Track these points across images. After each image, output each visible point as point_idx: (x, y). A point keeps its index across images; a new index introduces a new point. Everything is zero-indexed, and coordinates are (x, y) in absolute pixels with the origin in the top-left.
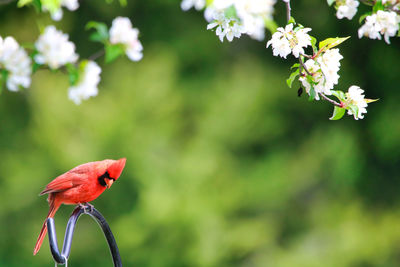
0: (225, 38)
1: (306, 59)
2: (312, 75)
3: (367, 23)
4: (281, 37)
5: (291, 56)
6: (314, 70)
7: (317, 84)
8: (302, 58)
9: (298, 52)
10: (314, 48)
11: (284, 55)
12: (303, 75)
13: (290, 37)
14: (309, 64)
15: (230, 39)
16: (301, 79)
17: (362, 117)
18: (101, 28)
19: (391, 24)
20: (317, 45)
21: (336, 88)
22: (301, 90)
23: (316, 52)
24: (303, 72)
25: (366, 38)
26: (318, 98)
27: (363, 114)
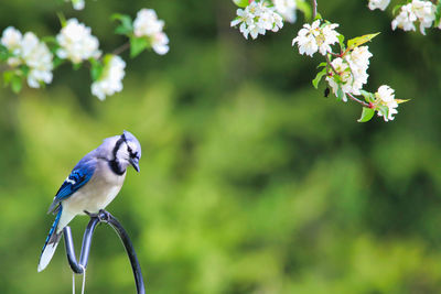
0: (249, 35)
1: (333, 57)
2: (339, 74)
3: (402, 14)
4: (308, 34)
5: (318, 54)
6: (342, 69)
7: (344, 83)
8: (329, 56)
9: (325, 49)
10: (342, 45)
11: (310, 53)
12: (330, 75)
13: (317, 34)
14: (337, 63)
15: (255, 36)
16: (328, 79)
17: (392, 119)
18: (126, 20)
19: (426, 15)
20: (345, 42)
21: (365, 87)
22: (328, 91)
23: (344, 50)
24: (330, 71)
25: (399, 30)
26: (345, 100)
27: (393, 115)
